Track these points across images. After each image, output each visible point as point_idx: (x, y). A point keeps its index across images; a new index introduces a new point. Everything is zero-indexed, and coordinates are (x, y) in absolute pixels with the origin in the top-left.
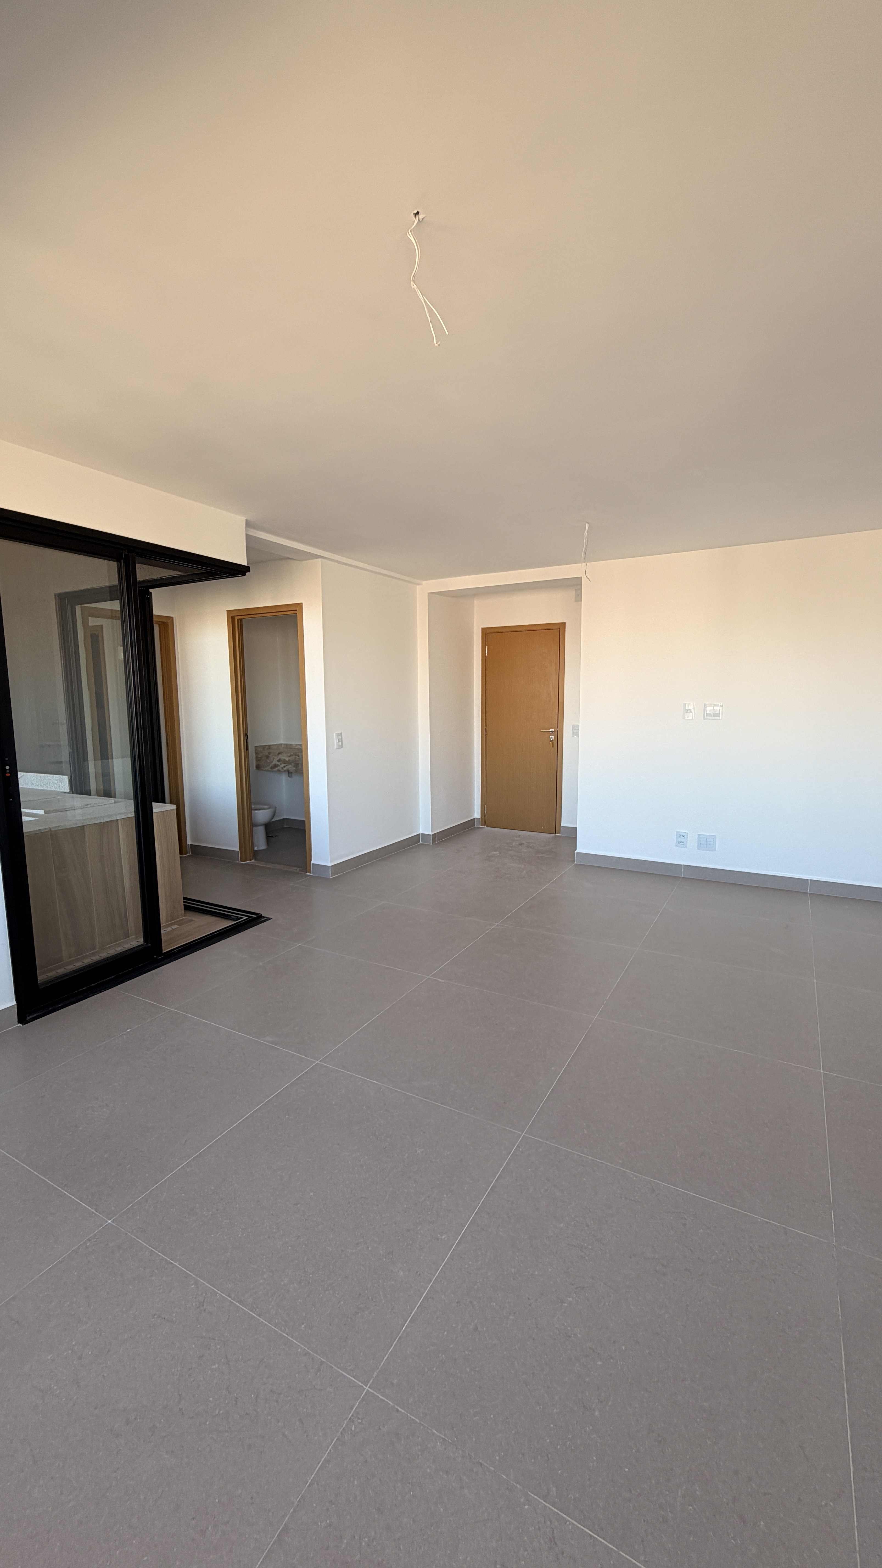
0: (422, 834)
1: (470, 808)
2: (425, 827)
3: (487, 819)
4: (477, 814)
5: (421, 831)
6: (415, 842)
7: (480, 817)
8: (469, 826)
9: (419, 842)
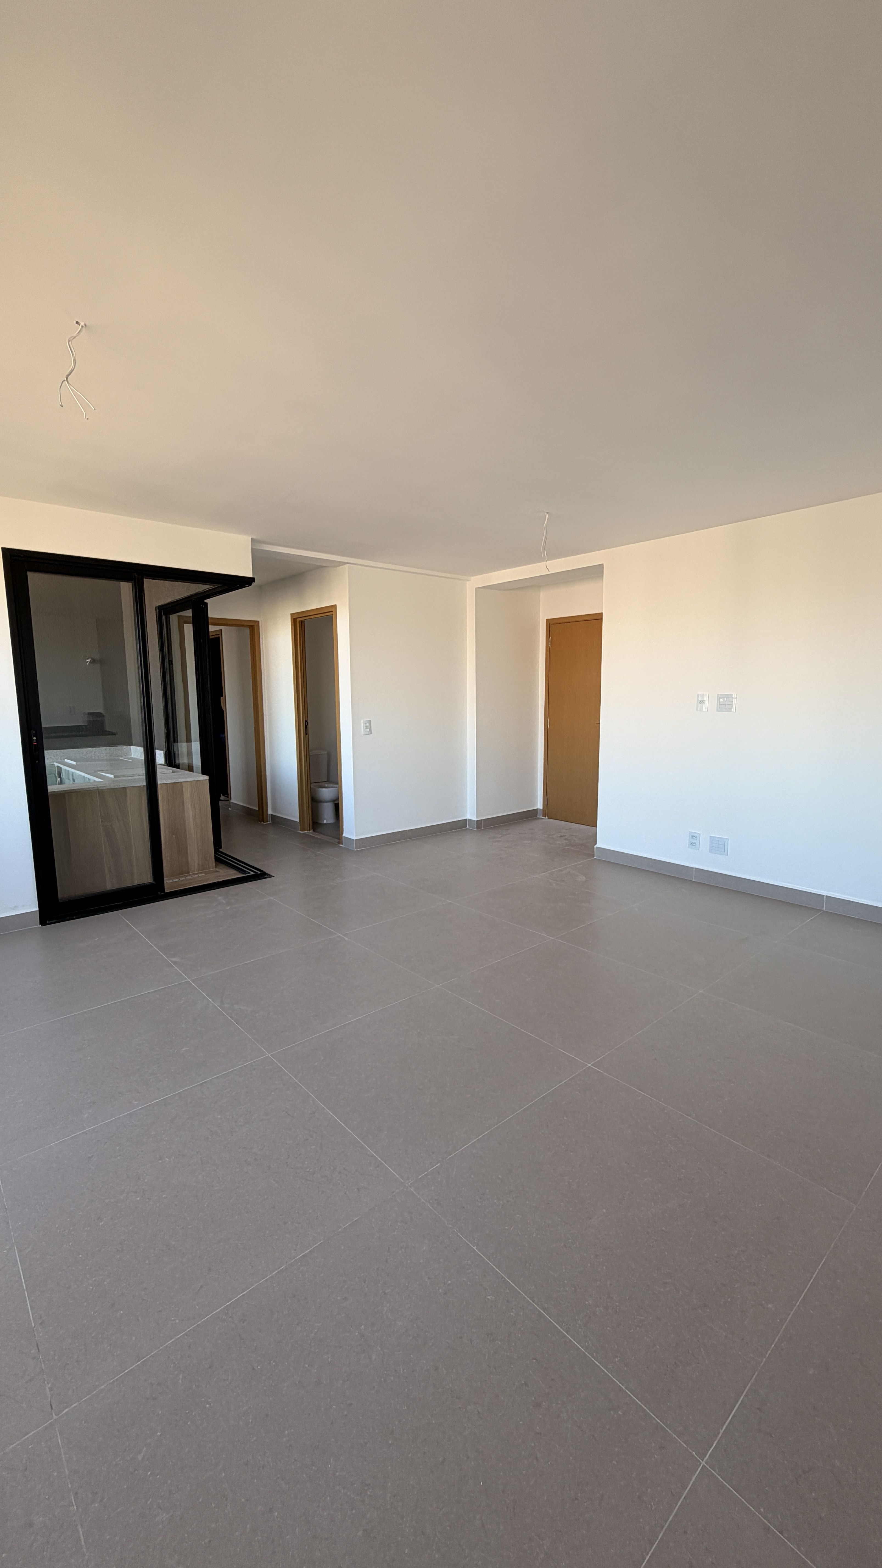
0: (469, 819)
1: (532, 798)
2: (471, 814)
3: (549, 811)
4: (539, 805)
5: (468, 817)
6: (461, 826)
7: (542, 808)
8: (531, 815)
9: (466, 827)
